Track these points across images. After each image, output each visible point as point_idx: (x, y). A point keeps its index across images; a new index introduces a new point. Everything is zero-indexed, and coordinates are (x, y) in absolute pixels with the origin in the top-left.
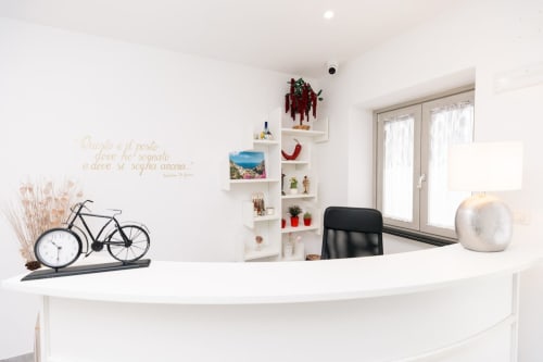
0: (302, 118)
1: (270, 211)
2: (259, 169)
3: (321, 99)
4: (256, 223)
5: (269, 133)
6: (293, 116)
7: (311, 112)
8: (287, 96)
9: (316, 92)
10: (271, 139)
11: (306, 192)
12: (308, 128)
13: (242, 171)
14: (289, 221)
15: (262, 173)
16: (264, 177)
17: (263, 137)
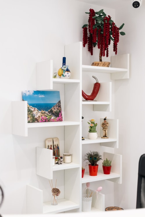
0: (102, 54)
1: (68, 159)
2: (55, 110)
3: (123, 34)
4: (55, 172)
5: (68, 70)
6: (91, 50)
7: (111, 47)
8: (84, 28)
9: (118, 26)
10: (71, 78)
11: (105, 136)
12: (108, 65)
13: (37, 114)
14: (87, 169)
15: (58, 115)
16: (61, 120)
17: (61, 75)
